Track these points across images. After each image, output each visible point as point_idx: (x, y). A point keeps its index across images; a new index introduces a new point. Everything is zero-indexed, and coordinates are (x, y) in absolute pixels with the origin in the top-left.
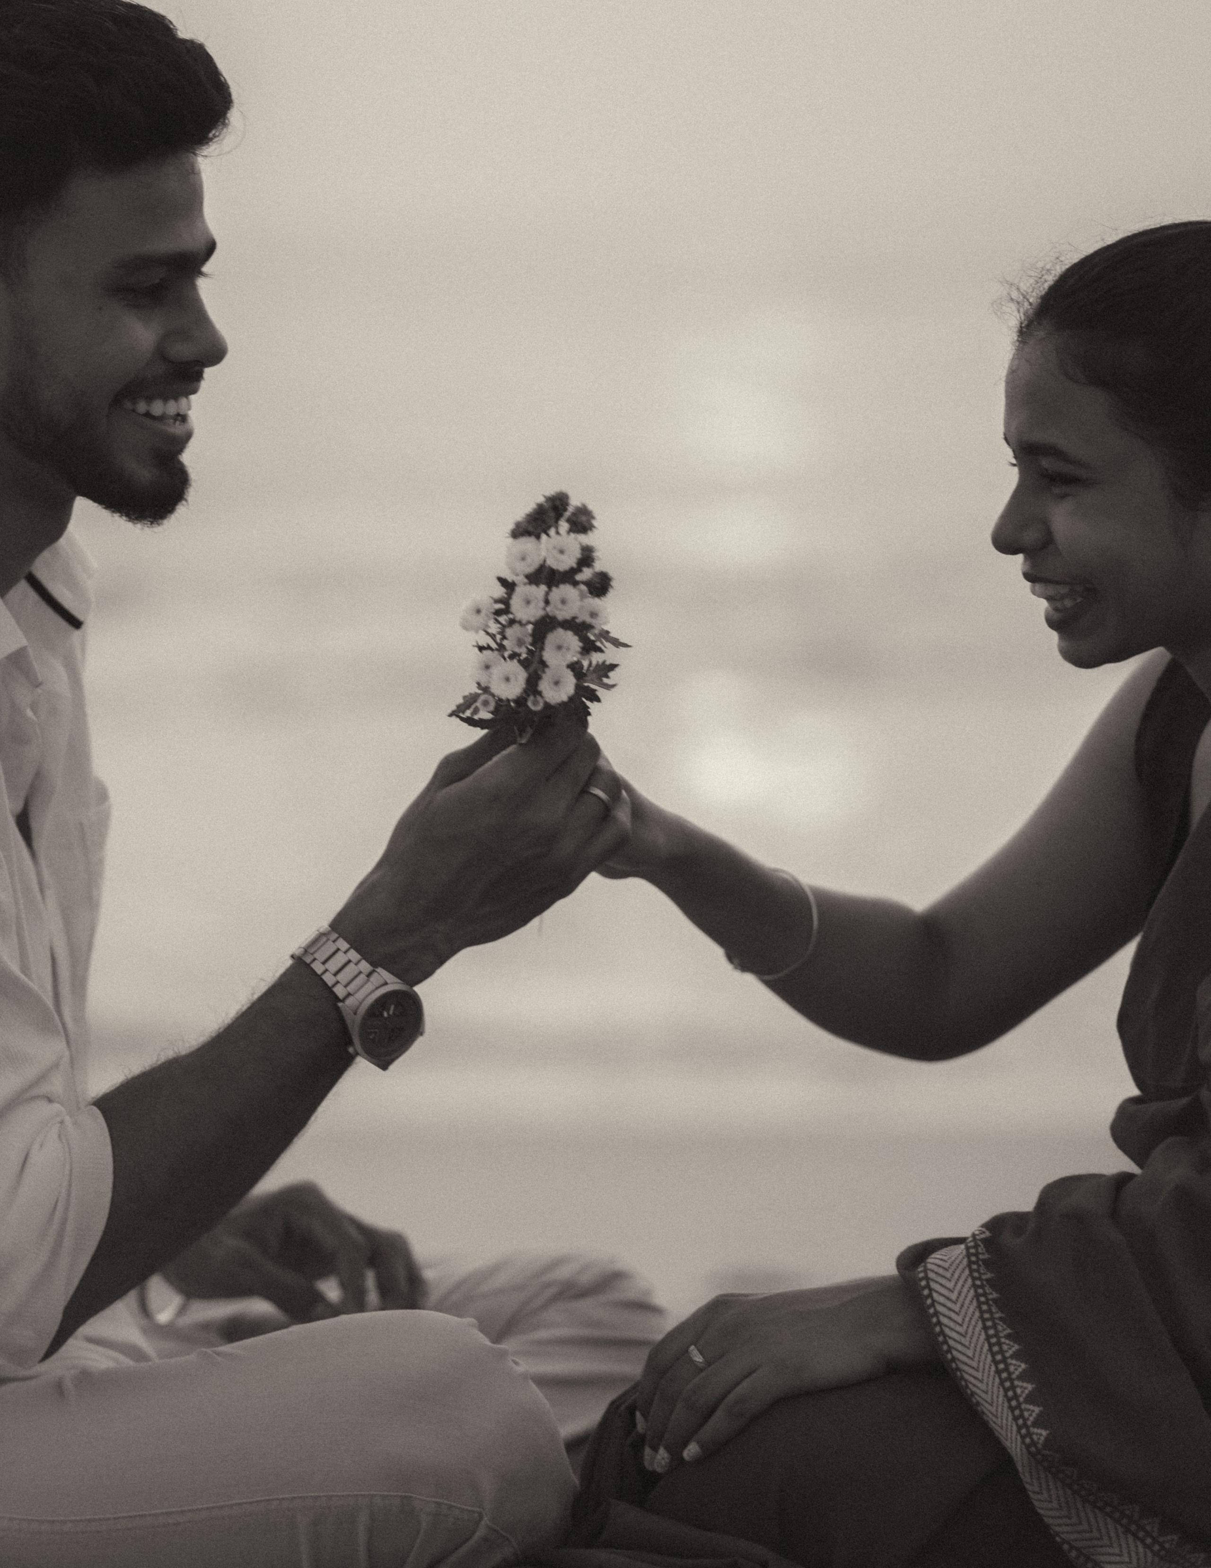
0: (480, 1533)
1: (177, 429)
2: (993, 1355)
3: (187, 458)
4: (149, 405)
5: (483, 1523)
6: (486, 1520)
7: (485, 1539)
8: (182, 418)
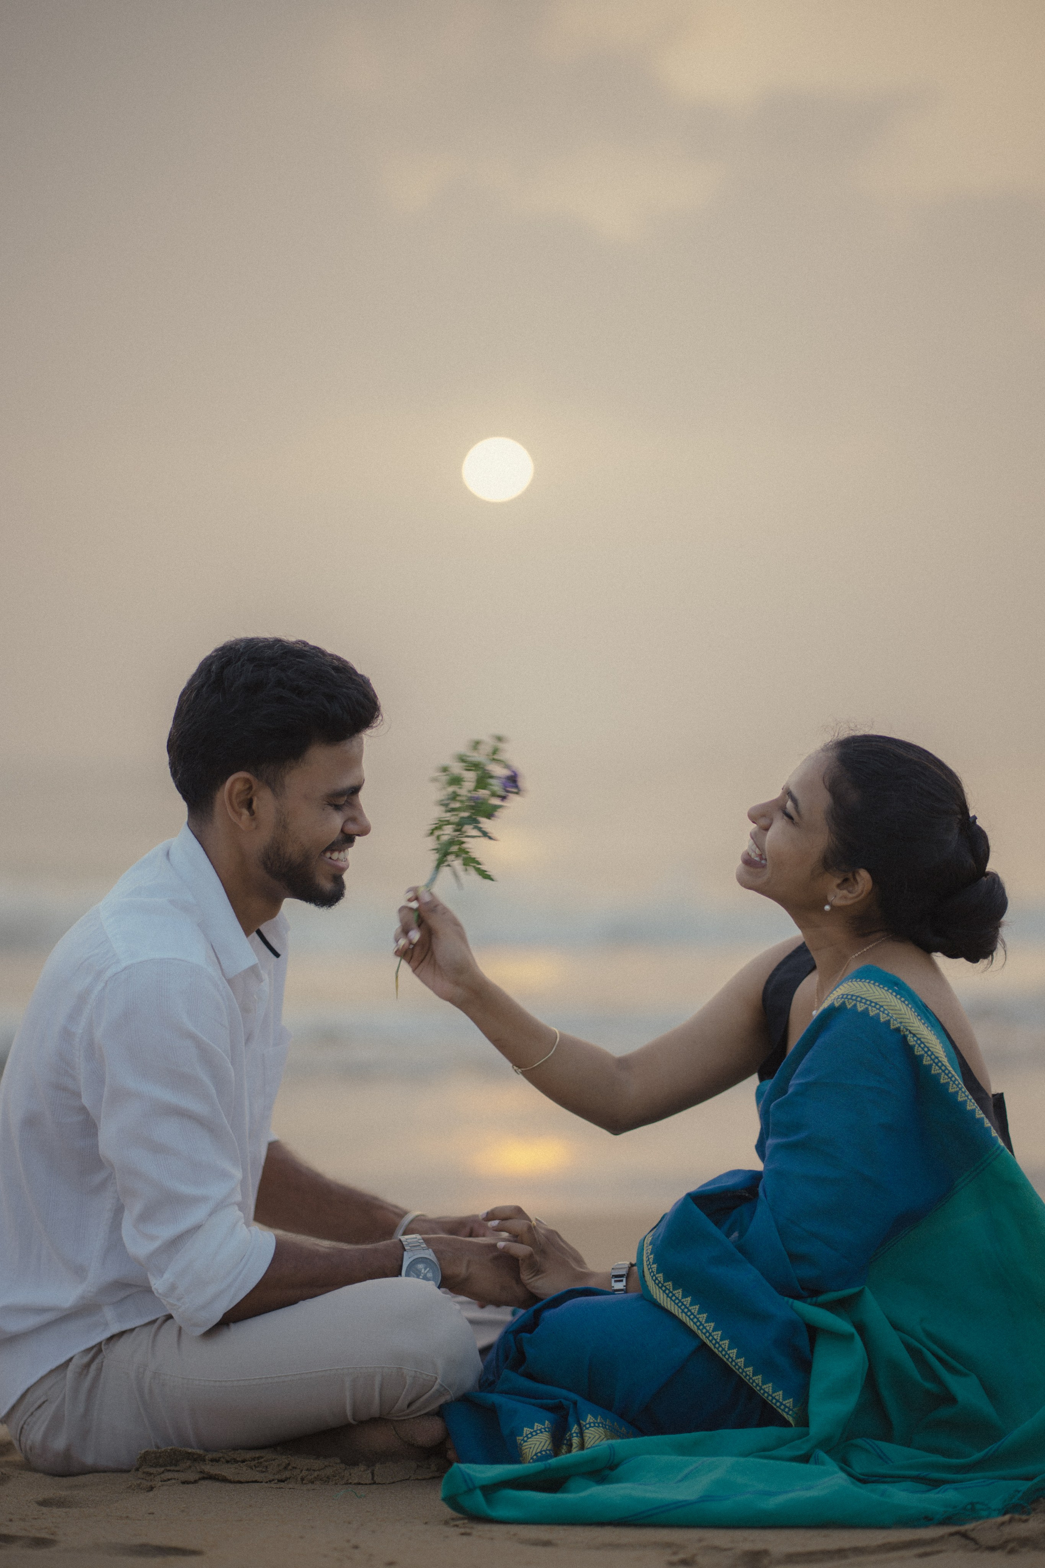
0: (436, 1387)
1: (341, 864)
2: (674, 1301)
3: (345, 877)
4: (331, 854)
5: (437, 1381)
6: (439, 1381)
7: (437, 1390)
8: (346, 860)
